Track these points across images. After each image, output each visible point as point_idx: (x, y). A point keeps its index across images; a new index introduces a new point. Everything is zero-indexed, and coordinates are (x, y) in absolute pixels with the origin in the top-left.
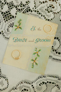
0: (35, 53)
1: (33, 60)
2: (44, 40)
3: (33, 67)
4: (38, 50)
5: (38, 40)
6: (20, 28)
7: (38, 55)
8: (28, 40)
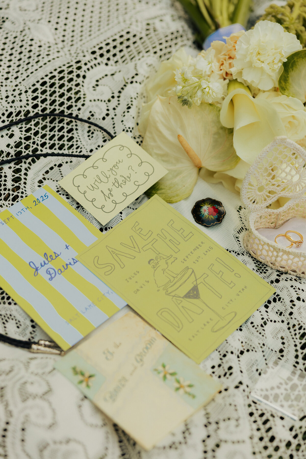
0: (165, 377)
1: (178, 389)
2: (147, 348)
3: (194, 397)
4: (160, 368)
5: (140, 359)
6: (90, 377)
7: (172, 374)
8: (128, 377)
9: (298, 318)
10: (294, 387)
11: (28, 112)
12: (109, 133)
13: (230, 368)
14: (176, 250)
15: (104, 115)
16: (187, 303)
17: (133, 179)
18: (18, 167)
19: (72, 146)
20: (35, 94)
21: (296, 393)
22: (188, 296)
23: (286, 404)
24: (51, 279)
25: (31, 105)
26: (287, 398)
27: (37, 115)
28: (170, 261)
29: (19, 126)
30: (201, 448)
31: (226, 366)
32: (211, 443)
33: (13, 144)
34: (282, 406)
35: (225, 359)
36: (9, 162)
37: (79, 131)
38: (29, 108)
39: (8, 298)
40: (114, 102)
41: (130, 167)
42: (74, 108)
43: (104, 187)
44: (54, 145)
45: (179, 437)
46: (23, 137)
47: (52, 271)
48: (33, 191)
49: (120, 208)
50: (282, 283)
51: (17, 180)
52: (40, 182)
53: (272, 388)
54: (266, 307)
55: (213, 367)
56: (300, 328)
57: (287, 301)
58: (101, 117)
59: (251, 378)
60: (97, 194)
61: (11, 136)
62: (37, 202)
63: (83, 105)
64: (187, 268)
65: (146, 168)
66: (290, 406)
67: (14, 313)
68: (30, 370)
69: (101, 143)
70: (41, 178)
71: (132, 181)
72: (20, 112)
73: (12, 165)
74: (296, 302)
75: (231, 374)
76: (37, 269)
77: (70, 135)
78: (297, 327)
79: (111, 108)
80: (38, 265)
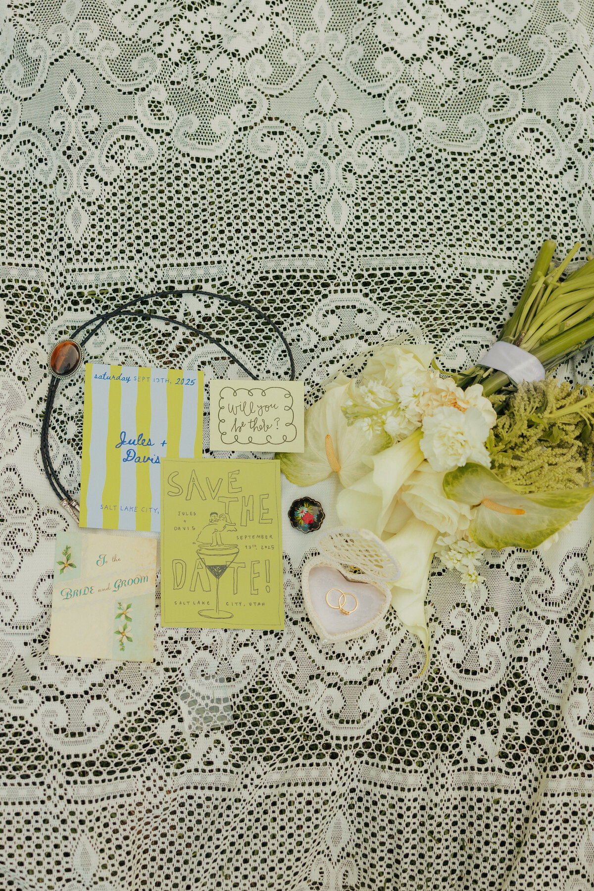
0: (120, 615)
1: (119, 632)
2: (133, 581)
3: (123, 649)
4: (125, 606)
5: (119, 584)
6: (71, 565)
7: (126, 617)
8: (95, 590)
9: (272, 668)
10: (214, 709)
11: (241, 295)
12: (293, 371)
13: (179, 652)
14: (244, 523)
15: (308, 347)
16: (204, 573)
17: (269, 432)
18: (191, 338)
19: (258, 352)
20: (261, 282)
21: (211, 714)
22: (211, 568)
23: (194, 714)
24: (125, 460)
25: (249, 290)
26: (200, 711)
27: (247, 303)
28: (228, 528)
29: (223, 302)
30: (86, 687)
31: (179, 647)
32: (97, 691)
33: (203, 314)
34: (190, 713)
35: (183, 642)
36: (188, 327)
37: (275, 345)
38: (245, 291)
39: (80, 448)
40: (328, 344)
41: (277, 419)
42: (289, 320)
43: (241, 417)
44: (243, 339)
45: (79, 666)
46: (216, 314)
47: (132, 454)
48: (190, 368)
49: (236, 447)
50: (297, 628)
51: (181, 349)
52: (204, 363)
53: (198, 694)
54: (265, 633)
55: (171, 638)
56: (264, 676)
57: (282, 645)
58: (304, 348)
59: (191, 672)
60: (229, 418)
61: (207, 306)
62: (180, 381)
63: (298, 324)
64: (236, 546)
65: (290, 432)
66: (195, 719)
67: (75, 463)
68: (35, 522)
69: (281, 373)
70: (206, 359)
71: (268, 433)
72: (234, 288)
73: (188, 332)
74: (286, 654)
75: (174, 657)
76: (123, 442)
77: (264, 341)
78: (264, 672)
79: (320, 347)
80: (127, 440)
